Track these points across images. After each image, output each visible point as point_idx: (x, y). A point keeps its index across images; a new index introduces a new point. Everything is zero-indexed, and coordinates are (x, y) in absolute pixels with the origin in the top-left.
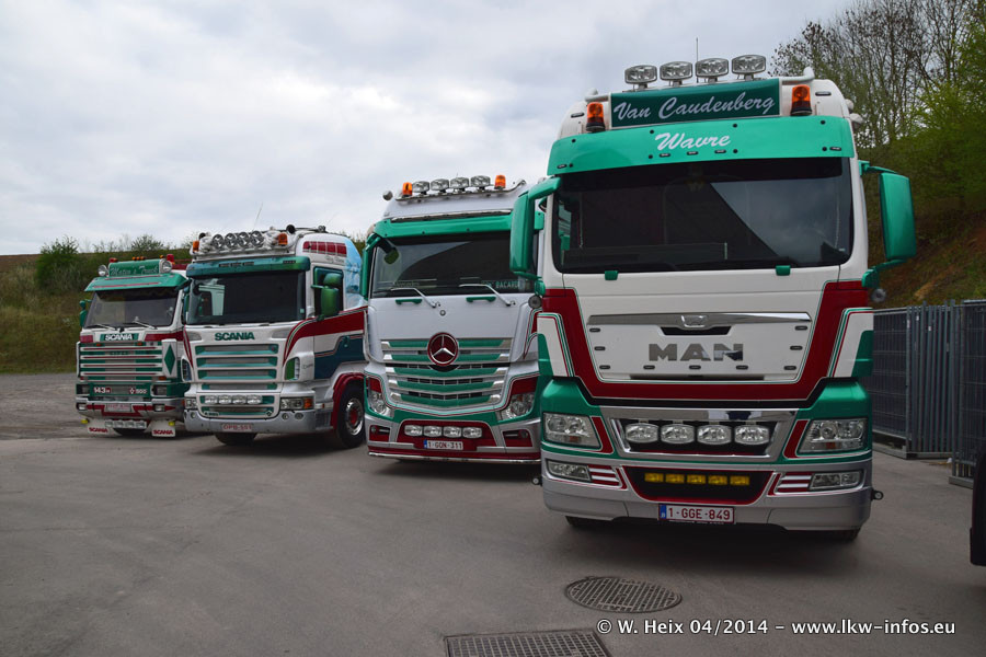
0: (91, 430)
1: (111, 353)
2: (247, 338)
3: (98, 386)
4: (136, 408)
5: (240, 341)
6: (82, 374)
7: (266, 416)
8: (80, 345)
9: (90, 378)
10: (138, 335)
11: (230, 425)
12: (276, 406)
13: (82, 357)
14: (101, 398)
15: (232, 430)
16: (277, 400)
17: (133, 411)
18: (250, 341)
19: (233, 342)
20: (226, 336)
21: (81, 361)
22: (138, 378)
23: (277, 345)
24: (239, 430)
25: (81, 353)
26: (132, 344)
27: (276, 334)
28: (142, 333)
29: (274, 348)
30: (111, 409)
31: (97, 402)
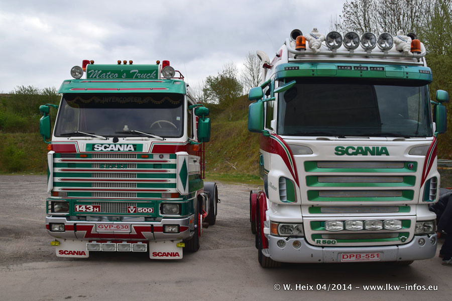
0: (61, 252)
1: (101, 165)
2: (379, 154)
3: (81, 204)
4: (139, 229)
5: (369, 157)
6: (57, 189)
7: (400, 242)
8: (54, 156)
9: (70, 194)
10: (141, 145)
11: (351, 254)
12: (411, 230)
13: (57, 170)
14: (85, 218)
15: (353, 259)
16: (413, 224)
17: (134, 232)
18: (383, 157)
19: (360, 157)
20: (350, 151)
21: (55, 175)
22: (139, 195)
23: (415, 163)
24: (363, 259)
25: (55, 165)
26: (133, 156)
27: (413, 150)
28: (147, 144)
29: (412, 165)
30: (101, 231)
31: (80, 223)
